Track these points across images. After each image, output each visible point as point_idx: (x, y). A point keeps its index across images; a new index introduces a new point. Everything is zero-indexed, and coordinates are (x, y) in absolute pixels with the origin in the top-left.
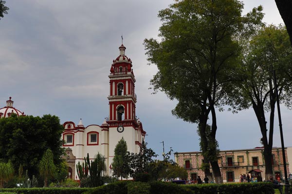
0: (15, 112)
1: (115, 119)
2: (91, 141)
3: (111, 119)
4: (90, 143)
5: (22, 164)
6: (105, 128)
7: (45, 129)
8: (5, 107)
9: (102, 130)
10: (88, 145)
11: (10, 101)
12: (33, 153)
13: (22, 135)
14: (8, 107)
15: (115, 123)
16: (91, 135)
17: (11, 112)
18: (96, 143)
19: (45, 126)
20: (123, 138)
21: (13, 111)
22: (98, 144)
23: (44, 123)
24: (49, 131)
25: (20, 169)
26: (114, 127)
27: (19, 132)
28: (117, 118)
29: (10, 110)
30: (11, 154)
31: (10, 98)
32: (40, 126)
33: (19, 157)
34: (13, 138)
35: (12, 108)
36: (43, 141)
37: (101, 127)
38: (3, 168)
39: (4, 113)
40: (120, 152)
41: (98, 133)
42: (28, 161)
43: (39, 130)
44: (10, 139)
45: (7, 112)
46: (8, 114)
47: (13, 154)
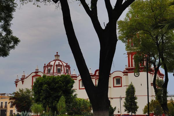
0: (61, 64)
1: (132, 66)
2: (116, 84)
3: (129, 66)
4: (115, 85)
5: (48, 105)
6: (125, 73)
7: (60, 84)
8: (54, 60)
9: (124, 75)
10: (114, 87)
11: (57, 55)
12: (55, 98)
13: (48, 89)
14: (55, 60)
15: (132, 69)
16: (117, 79)
17: (58, 64)
18: (120, 85)
19: (60, 82)
20: (131, 83)
21: (59, 63)
22: (121, 86)
23: (60, 80)
24: (63, 85)
25: (47, 108)
26: (132, 72)
27: (46, 87)
28: (134, 66)
29: (57, 62)
30: (43, 99)
31: (57, 53)
32: (57, 82)
33: (47, 101)
34: (43, 90)
35: (59, 60)
36: (60, 91)
37: (124, 72)
38: (37, 108)
39: (53, 65)
40: (129, 93)
41: (121, 77)
42: (52, 103)
43: (57, 85)
44: (42, 91)
45: (56, 64)
46: (56, 65)
47: (43, 100)
